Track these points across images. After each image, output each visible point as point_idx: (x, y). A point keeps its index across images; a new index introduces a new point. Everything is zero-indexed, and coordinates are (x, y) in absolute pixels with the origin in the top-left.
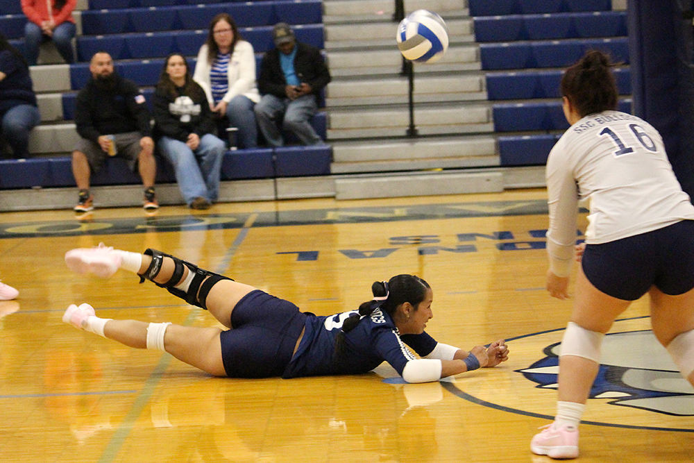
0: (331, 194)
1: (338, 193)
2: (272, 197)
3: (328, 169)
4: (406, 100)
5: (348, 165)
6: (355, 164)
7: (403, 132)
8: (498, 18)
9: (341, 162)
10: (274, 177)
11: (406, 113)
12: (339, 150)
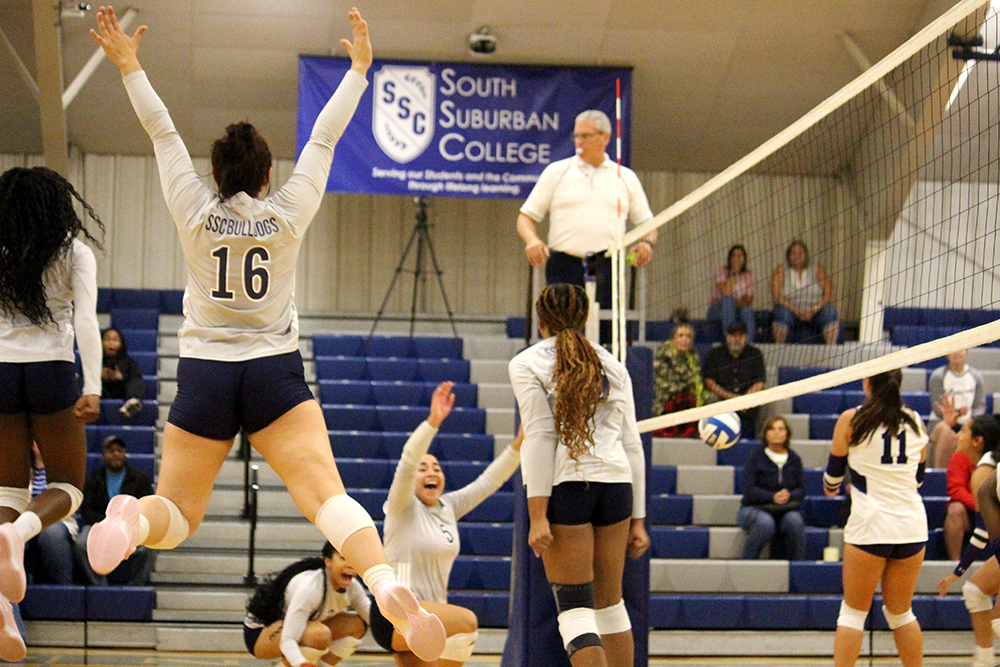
0: (151, 644)
1: (158, 641)
2: (82, 643)
3: (150, 615)
4: (247, 545)
5: (174, 612)
6: (181, 612)
7: (239, 580)
8: (360, 461)
9: (165, 609)
10: (85, 620)
11: (245, 560)
12: (163, 595)
